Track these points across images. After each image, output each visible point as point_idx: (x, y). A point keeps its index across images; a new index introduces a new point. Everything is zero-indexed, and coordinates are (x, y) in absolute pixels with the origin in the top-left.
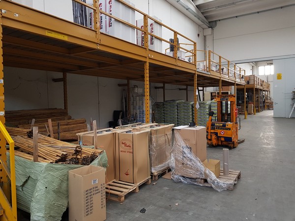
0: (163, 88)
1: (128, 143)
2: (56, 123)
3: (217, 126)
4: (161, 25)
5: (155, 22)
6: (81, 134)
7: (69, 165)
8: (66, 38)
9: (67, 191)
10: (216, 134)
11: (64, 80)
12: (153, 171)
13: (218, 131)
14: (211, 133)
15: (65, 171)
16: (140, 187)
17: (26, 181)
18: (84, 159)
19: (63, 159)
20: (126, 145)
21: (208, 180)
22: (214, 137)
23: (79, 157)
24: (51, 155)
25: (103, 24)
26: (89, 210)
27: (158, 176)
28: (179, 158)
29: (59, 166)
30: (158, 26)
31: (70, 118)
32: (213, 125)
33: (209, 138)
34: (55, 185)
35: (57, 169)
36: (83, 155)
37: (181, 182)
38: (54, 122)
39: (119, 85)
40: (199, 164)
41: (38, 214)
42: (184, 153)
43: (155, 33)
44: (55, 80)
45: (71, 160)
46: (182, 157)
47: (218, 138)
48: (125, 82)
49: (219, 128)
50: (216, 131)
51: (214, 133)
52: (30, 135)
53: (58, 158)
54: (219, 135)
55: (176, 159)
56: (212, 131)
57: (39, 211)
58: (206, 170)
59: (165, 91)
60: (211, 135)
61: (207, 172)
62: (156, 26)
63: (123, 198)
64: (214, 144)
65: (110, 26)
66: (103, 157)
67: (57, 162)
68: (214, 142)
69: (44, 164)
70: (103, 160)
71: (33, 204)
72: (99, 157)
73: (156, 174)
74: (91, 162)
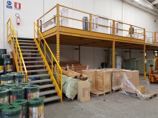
0: (130, 51)
1: (101, 75)
2: (75, 66)
3: (154, 72)
4: (122, 23)
5: (119, 22)
6: (83, 70)
7: (78, 80)
8: (79, 36)
9: (77, 88)
10: (154, 76)
11: (79, 49)
12: (113, 89)
13: (155, 75)
14: (151, 76)
15: (77, 81)
16: (106, 93)
17: (65, 83)
18: (83, 78)
19: (76, 77)
20: (100, 76)
21: (137, 94)
22: (152, 78)
23: (81, 77)
24: (72, 76)
25: (94, 27)
26: (84, 95)
27: (116, 91)
28: (125, 84)
29: (75, 79)
30: (121, 24)
31: (81, 65)
32: (152, 72)
33: (150, 78)
34: (73, 85)
35: (74, 80)
36: (83, 77)
37: (125, 94)
38: (74, 66)
39: (105, 51)
40: (133, 87)
41: (68, 93)
42: (127, 82)
43: (119, 28)
44: (76, 49)
45: (79, 78)
46: (126, 83)
47: (155, 79)
48: (107, 49)
49: (155, 73)
50: (154, 75)
51: (153, 76)
52: (66, 69)
53: (74, 77)
54: (155, 77)
55: (124, 84)
56: (152, 75)
57: (68, 92)
58: (136, 89)
59: (131, 53)
60: (151, 77)
61: (137, 90)
62: (119, 25)
63: (98, 96)
64: (152, 81)
65: (97, 28)
66: (90, 79)
67: (74, 78)
68: (153, 80)
69: (70, 78)
70: (90, 80)
71: (66, 90)
72: (89, 79)
73: (114, 90)
74: (86, 80)
